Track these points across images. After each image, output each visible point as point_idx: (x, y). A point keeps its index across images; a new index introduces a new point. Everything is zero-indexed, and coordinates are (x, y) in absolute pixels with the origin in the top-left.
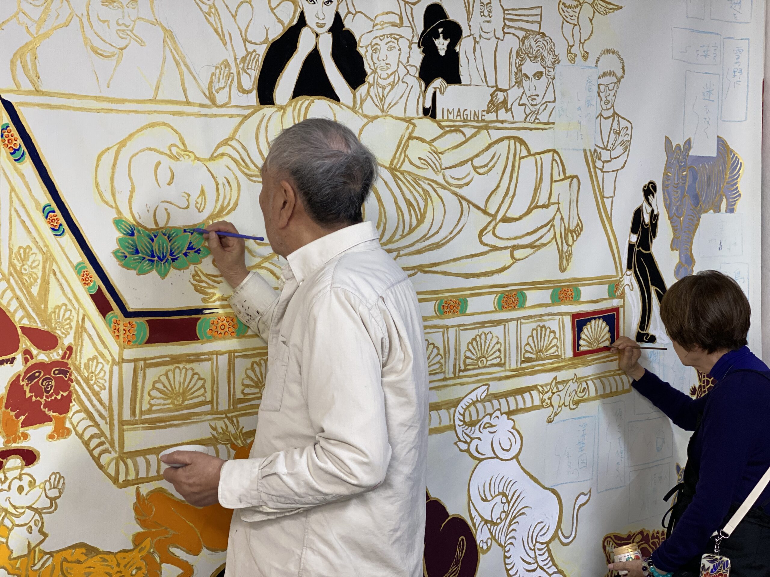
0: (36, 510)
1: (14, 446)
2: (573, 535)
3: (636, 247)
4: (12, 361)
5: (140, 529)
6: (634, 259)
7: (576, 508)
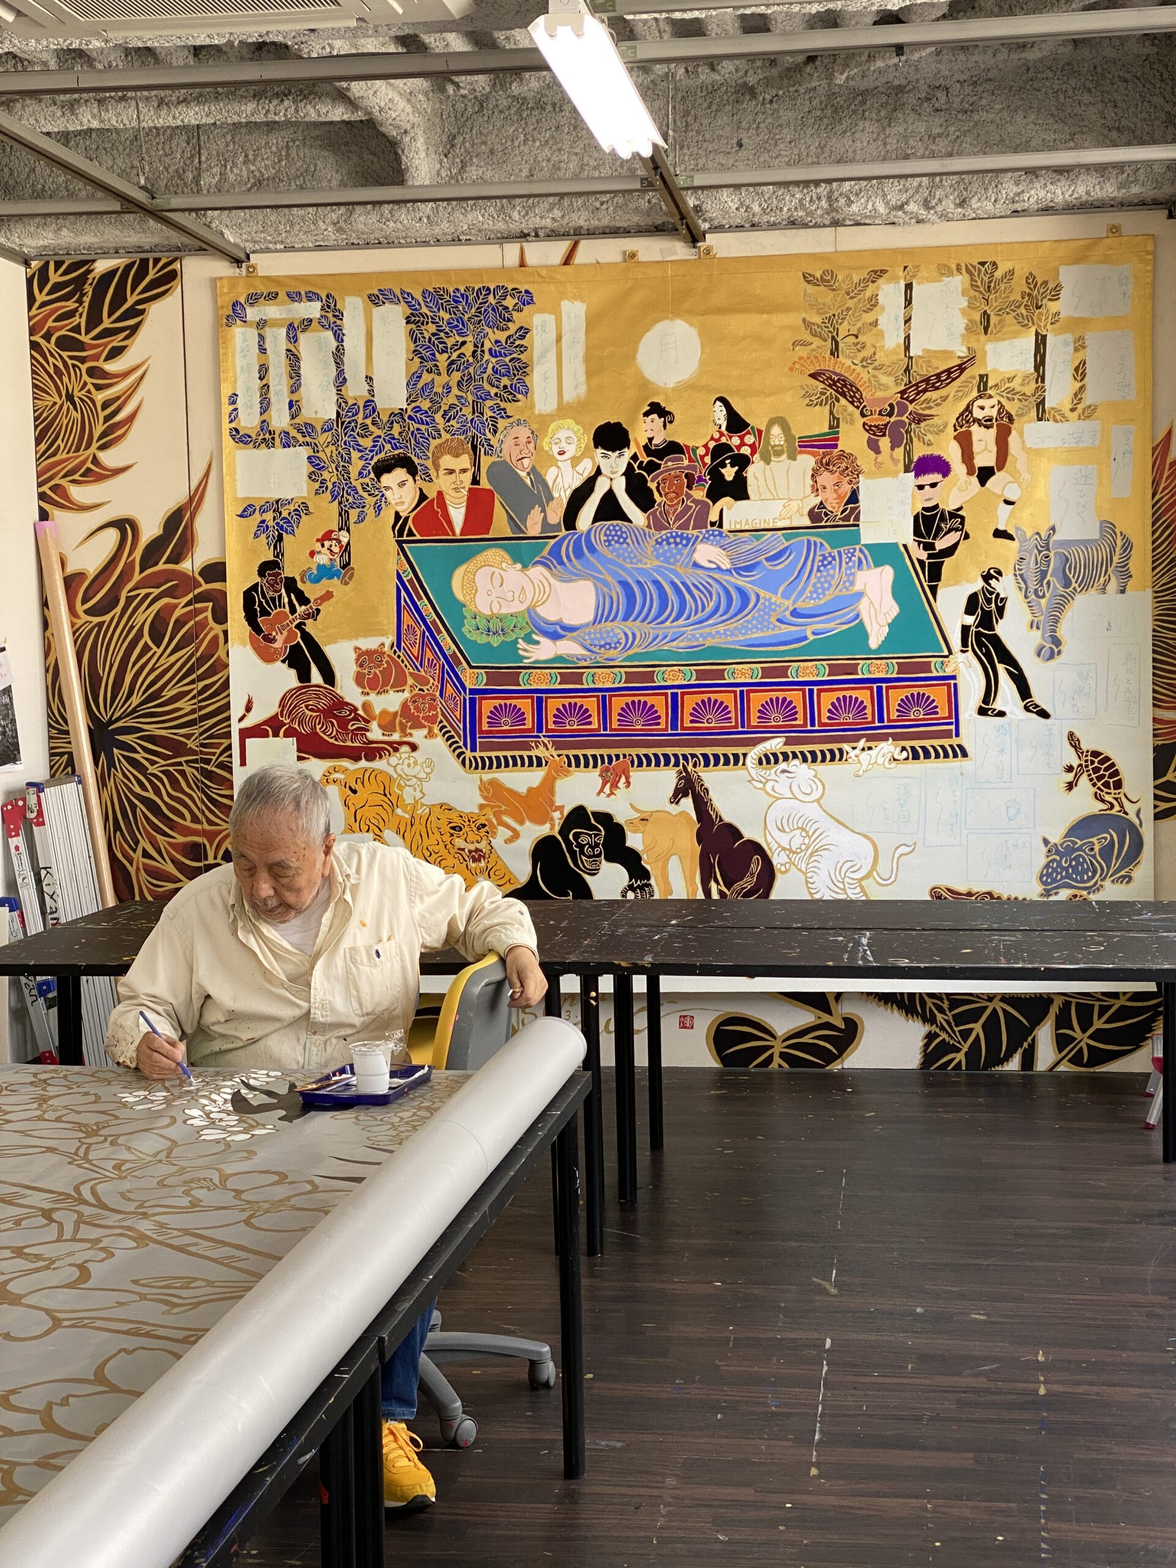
0: (419, 779)
1: (405, 739)
2: (893, 879)
3: (973, 629)
4: (403, 691)
5: (483, 802)
6: (972, 639)
7: (897, 855)
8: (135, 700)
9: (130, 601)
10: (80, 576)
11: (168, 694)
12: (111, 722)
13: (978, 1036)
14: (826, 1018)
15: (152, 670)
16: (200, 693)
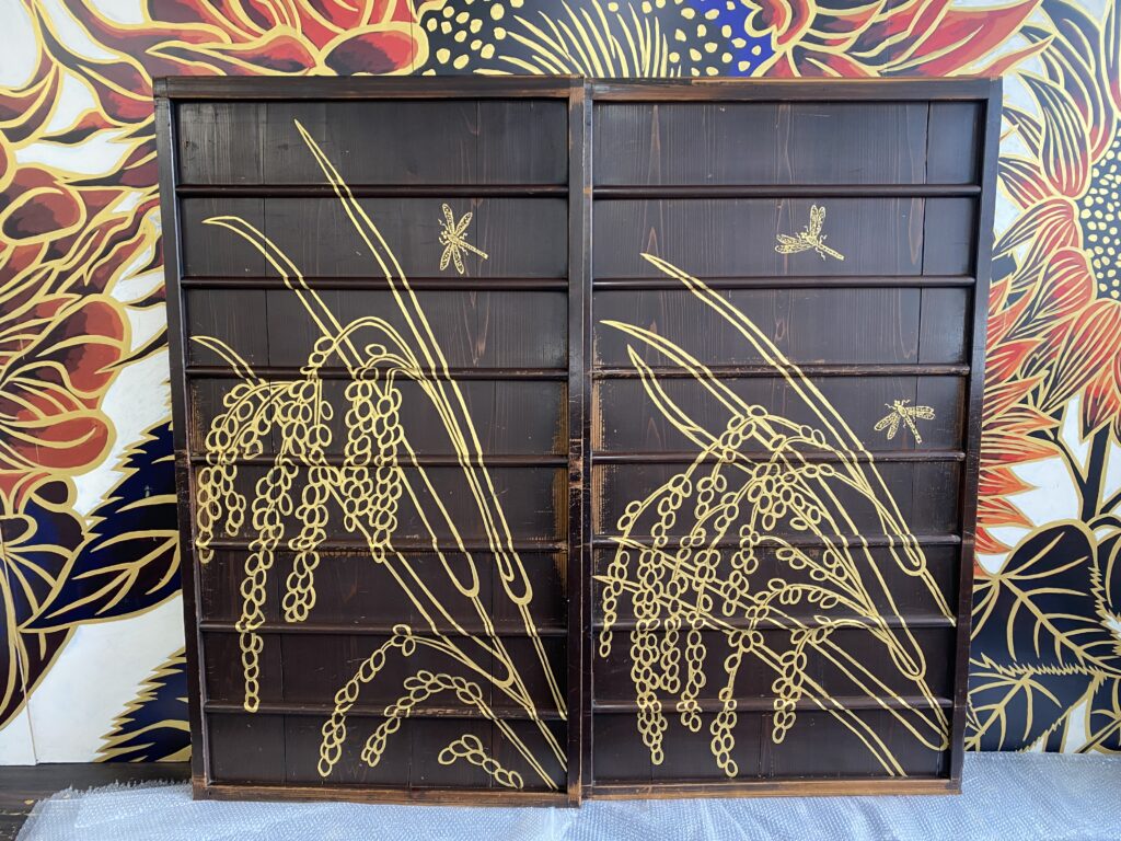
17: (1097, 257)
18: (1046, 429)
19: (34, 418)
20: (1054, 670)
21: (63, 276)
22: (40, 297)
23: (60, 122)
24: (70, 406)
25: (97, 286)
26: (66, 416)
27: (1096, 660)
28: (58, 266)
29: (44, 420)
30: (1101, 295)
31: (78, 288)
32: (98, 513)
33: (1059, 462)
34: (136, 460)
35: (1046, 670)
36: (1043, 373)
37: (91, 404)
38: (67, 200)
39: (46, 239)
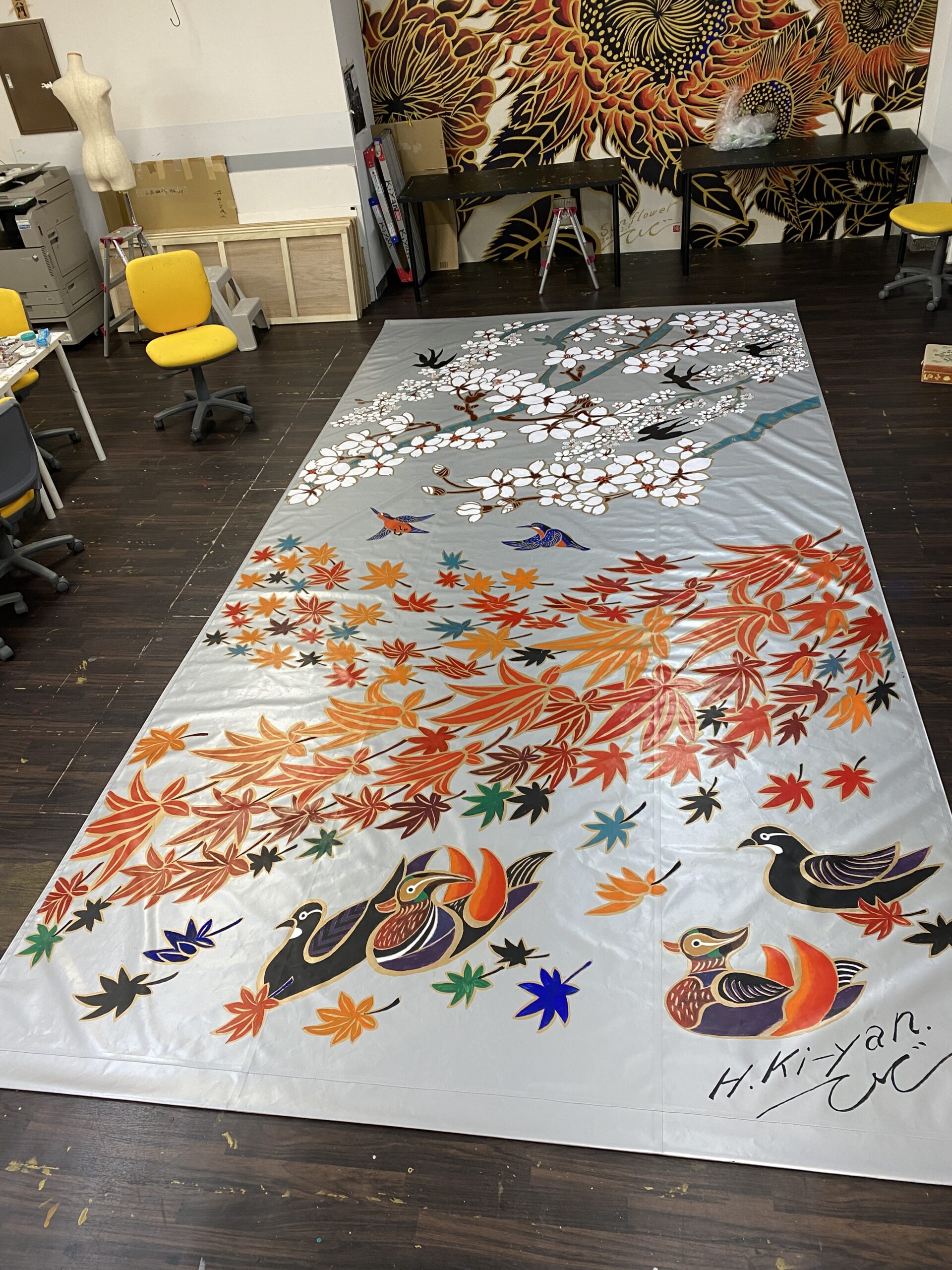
8: (412, 83)
9: (404, 26)
10: (378, 14)
11: (427, 78)
12: (402, 96)
13: (810, 226)
14: (741, 222)
15: (419, 66)
16: (443, 77)
17: (849, 25)
18: (829, 100)
19: (463, 127)
20: (832, 203)
21: (474, 70)
22: (466, 79)
23: (473, 10)
24: (476, 121)
25: (485, 73)
26: (474, 125)
27: (848, 197)
28: (472, 66)
29: (467, 128)
30: (850, 41)
31: (480, 74)
32: (484, 163)
33: (834, 113)
34: (497, 141)
35: (829, 203)
36: (828, 76)
37: (482, 120)
38: (476, 40)
39: (469, 56)
